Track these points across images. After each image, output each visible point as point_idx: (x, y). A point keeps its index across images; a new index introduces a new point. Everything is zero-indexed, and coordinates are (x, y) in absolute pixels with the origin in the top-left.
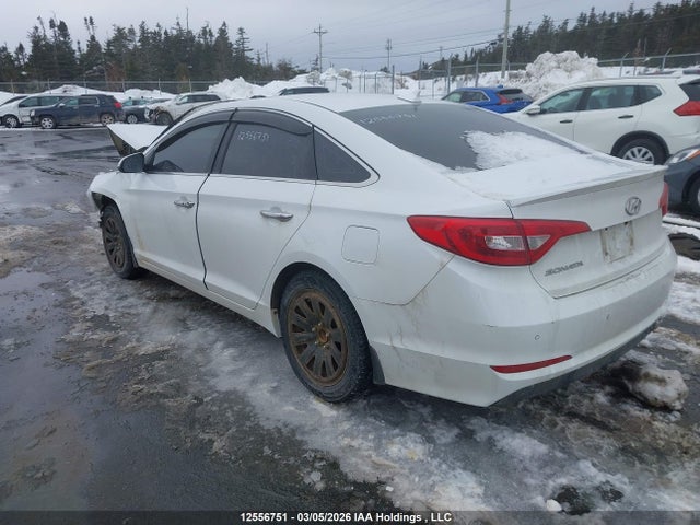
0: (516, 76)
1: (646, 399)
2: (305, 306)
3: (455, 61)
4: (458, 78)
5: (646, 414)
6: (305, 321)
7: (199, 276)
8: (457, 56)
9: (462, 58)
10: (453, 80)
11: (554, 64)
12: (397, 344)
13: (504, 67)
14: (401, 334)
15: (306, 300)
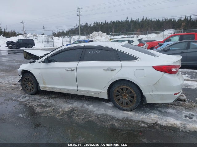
0: (89, 37)
1: (181, 100)
2: (121, 90)
3: (63, 32)
4: (65, 37)
5: (182, 102)
6: (120, 93)
7: (75, 88)
8: (64, 31)
9: (65, 32)
10: (64, 37)
11: (97, 34)
12: (151, 93)
13: (80, 35)
14: (152, 91)
15: (121, 88)
